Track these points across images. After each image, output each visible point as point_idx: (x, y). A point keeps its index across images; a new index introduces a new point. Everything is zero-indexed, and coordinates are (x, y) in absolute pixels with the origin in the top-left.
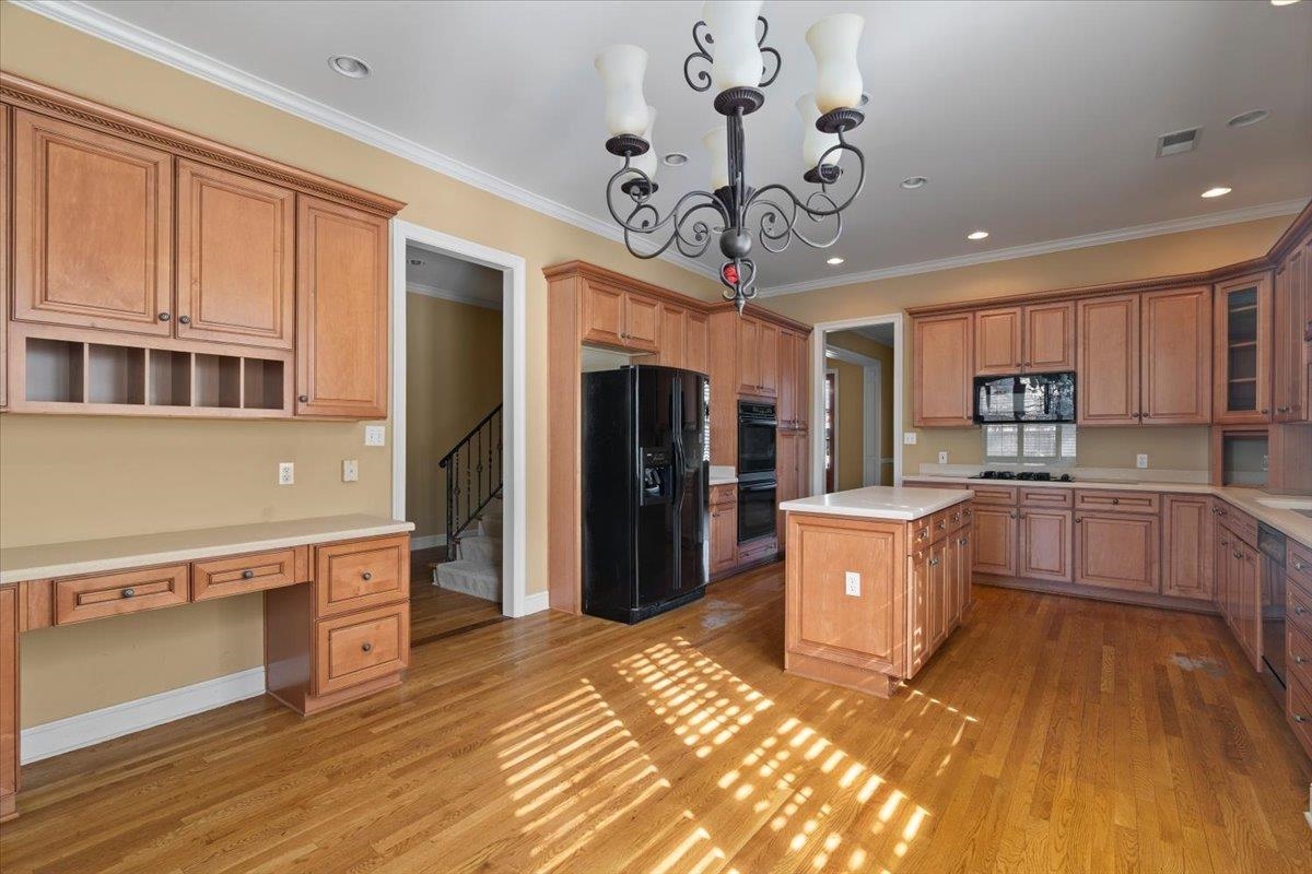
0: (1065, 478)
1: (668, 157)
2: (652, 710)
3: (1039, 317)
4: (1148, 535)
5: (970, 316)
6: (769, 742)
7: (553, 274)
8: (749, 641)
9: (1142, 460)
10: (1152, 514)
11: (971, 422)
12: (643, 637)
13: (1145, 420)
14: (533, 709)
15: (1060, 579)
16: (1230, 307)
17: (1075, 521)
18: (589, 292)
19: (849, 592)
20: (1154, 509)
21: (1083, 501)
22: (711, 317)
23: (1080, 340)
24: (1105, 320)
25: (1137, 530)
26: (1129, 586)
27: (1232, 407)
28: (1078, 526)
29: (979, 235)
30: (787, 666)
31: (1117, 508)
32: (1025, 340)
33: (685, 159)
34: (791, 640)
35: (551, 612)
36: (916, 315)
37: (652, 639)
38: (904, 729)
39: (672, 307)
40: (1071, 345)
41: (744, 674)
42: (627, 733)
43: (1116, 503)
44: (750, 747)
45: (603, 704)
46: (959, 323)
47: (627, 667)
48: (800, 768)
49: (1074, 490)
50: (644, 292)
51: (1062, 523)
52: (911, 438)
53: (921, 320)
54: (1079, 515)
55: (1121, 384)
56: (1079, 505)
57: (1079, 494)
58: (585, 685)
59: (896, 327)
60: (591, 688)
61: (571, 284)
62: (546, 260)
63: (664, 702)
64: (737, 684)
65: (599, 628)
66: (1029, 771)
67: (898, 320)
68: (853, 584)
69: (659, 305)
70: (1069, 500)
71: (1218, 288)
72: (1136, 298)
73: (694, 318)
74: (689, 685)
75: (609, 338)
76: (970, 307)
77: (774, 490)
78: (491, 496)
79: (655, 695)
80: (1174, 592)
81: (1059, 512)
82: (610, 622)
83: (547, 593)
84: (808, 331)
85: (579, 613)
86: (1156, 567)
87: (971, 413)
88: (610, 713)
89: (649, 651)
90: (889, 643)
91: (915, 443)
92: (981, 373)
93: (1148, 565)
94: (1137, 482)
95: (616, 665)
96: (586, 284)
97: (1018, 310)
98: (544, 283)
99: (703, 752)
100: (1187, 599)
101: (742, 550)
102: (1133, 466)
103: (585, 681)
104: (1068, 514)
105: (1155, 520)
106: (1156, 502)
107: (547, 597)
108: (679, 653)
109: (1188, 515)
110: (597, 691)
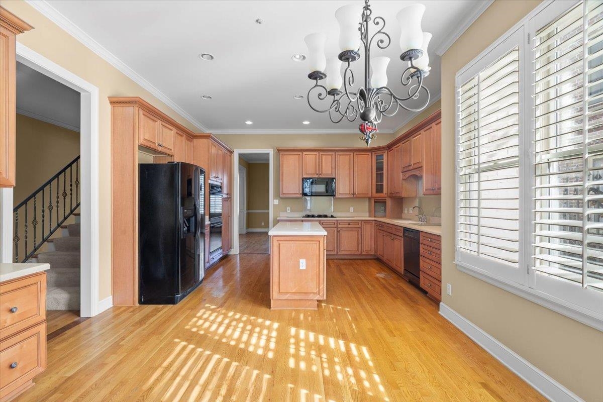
0: (332, 216)
1: (202, 55)
2: (228, 345)
3: (324, 157)
4: (358, 235)
5: (301, 153)
6: (292, 341)
7: (115, 102)
8: (243, 299)
9: (352, 209)
10: (358, 228)
11: (301, 195)
12: (189, 309)
13: (355, 196)
14: (160, 366)
15: (333, 253)
16: (376, 160)
17: (338, 232)
18: (142, 117)
19: (301, 268)
20: (359, 226)
21: (340, 224)
22: (195, 140)
23: (337, 167)
24: (344, 159)
25: (355, 234)
26: (353, 253)
27: (377, 192)
28: (338, 233)
29: (306, 123)
30: (272, 307)
31: (350, 226)
32: (319, 165)
33: (212, 57)
34: (275, 294)
35: (116, 308)
36: (279, 151)
37: (195, 308)
38: (332, 320)
39: (179, 132)
40: (334, 168)
41: (256, 315)
42: (226, 360)
43: (349, 224)
44: (287, 346)
45: (199, 350)
46: (297, 156)
47: (194, 325)
48: (313, 347)
49: (337, 220)
50: (167, 121)
51: (334, 232)
52: (276, 202)
53: (283, 153)
54: (339, 229)
55: (348, 183)
56: (339, 226)
57: (339, 222)
58: (178, 343)
59: (270, 154)
60: (184, 343)
61: (130, 110)
62: (110, 92)
63: (230, 337)
64: (256, 320)
65: (158, 311)
66: (377, 322)
67: (271, 152)
68: (303, 264)
69: (175, 130)
70: (336, 224)
71: (373, 154)
72: (352, 154)
73: (188, 140)
74: (234, 326)
75: (152, 145)
76: (301, 150)
77: (221, 227)
78: (44, 241)
79: (223, 335)
80: (365, 253)
81: (332, 229)
82: (161, 306)
83: (111, 297)
84: (231, 152)
85: (137, 305)
86: (360, 245)
87: (301, 192)
88: (208, 353)
89: (199, 315)
90: (318, 287)
91: (278, 204)
92: (305, 176)
93: (358, 245)
94: (354, 217)
95: (187, 327)
96: (141, 112)
97: (317, 153)
98: (109, 107)
99: (271, 355)
100: (368, 255)
101: (211, 257)
102: (349, 212)
103: (177, 340)
104: (336, 229)
105: (360, 229)
106: (360, 222)
107: (112, 299)
108: (215, 312)
109: (368, 227)
110: (189, 344)
